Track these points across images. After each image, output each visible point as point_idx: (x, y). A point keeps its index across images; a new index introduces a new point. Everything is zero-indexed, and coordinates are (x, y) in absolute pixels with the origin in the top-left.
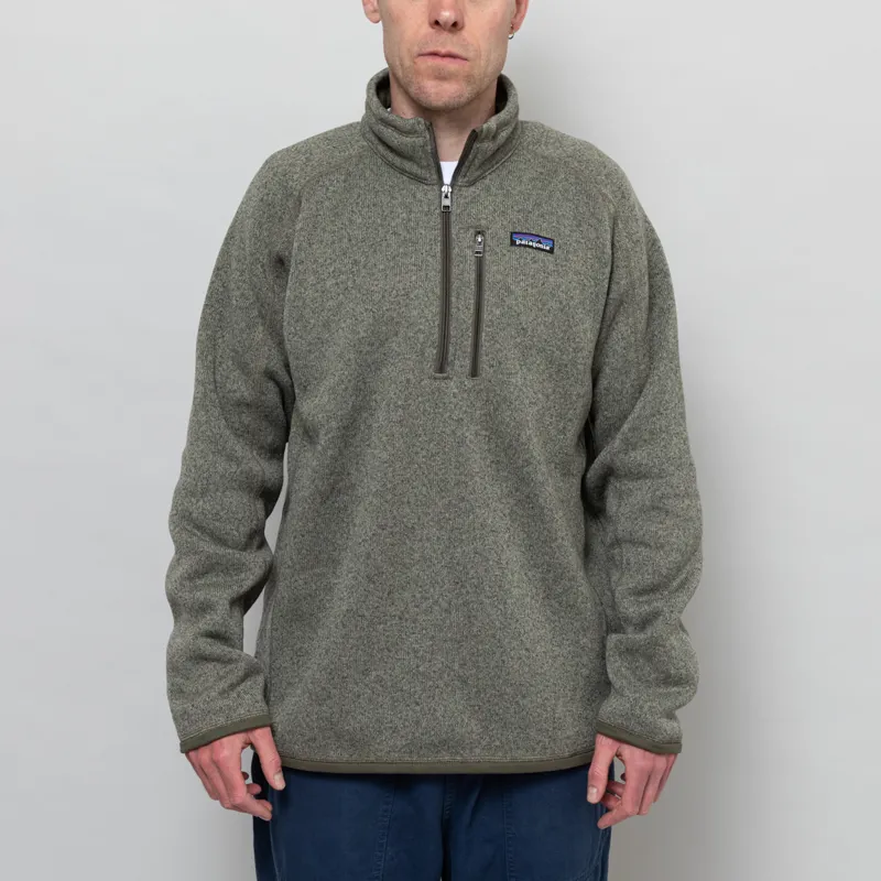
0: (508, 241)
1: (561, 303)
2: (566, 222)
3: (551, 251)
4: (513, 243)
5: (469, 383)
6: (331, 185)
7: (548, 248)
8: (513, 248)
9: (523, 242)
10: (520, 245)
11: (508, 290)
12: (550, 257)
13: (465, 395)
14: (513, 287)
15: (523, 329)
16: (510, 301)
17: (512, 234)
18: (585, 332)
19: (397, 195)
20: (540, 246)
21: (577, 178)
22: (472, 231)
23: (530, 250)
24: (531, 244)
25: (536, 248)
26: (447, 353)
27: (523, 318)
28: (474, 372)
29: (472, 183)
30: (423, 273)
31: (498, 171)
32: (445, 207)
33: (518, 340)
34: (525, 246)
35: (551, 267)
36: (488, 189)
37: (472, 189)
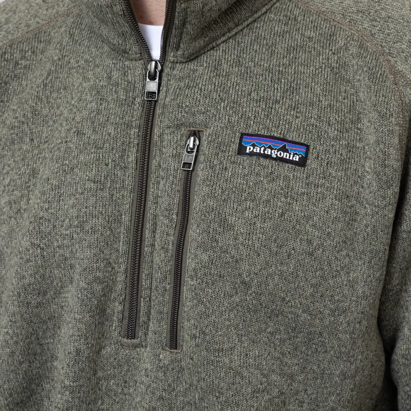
0: (235, 147)
1: (310, 242)
2: (334, 117)
3: (302, 163)
4: (241, 150)
5: (166, 356)
6: (23, 58)
7: (297, 158)
8: (241, 158)
9: (257, 150)
10: (252, 154)
11: (223, 223)
12: (300, 172)
13: (161, 374)
14: (232, 220)
15: (243, 282)
16: (225, 240)
17: (243, 135)
18: (352, 285)
19: (90, 75)
20: (285, 155)
21: (361, 47)
22: (184, 130)
23: (266, 162)
24: (268, 152)
25: (278, 159)
26: (138, 312)
27: (245, 266)
28: (174, 342)
29: (193, 57)
30: (106, 194)
31: (239, 38)
32: (151, 94)
33: (237, 299)
34: (259, 155)
35: (299, 187)
36: (217, 67)
37: (191, 66)
